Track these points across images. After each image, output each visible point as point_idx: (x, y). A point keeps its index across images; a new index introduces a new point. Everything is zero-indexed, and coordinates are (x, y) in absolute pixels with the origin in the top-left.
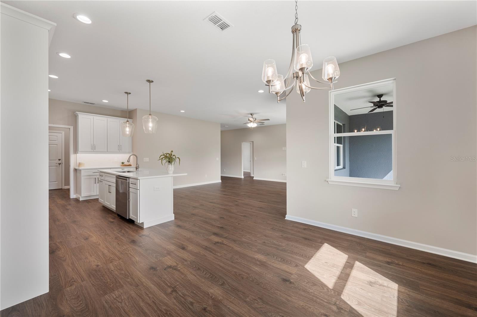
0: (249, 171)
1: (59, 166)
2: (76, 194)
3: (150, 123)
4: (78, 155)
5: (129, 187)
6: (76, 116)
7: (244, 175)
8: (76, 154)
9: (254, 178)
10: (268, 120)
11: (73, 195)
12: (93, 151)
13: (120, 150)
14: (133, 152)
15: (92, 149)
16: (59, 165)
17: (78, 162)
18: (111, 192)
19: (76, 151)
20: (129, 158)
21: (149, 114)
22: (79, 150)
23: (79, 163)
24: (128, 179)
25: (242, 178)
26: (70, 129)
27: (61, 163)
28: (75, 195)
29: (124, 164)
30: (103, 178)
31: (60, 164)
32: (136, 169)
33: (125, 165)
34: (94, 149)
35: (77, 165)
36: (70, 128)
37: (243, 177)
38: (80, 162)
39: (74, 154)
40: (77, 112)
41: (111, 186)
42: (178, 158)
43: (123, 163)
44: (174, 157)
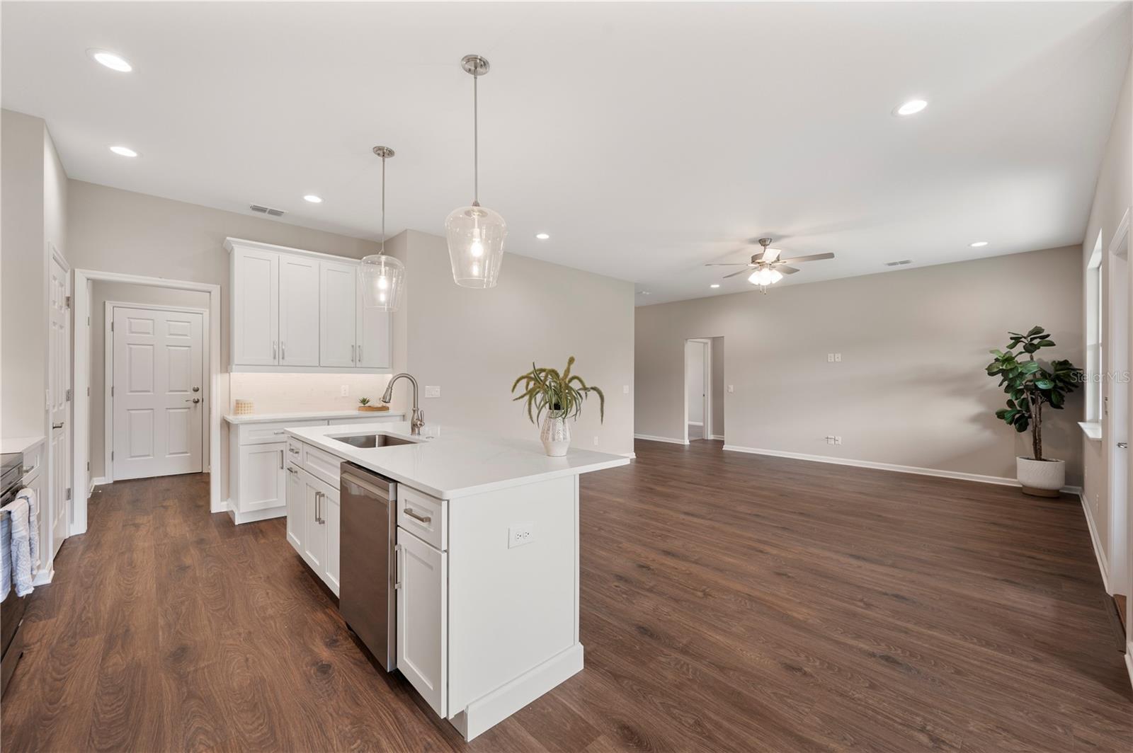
0: (701, 424)
1: (196, 407)
2: (226, 501)
3: (477, 240)
4: (236, 376)
5: (397, 526)
6: (229, 254)
7: (689, 435)
8: (228, 374)
9: (726, 448)
10: (831, 256)
11: (218, 505)
12: (276, 363)
13: (356, 362)
14: (392, 367)
15: (275, 358)
16: (194, 404)
17: (233, 399)
18: (323, 522)
19: (229, 364)
20: (390, 387)
21: (473, 201)
22: (236, 363)
23: (238, 403)
24: (391, 485)
25: (684, 445)
26: (210, 292)
27: (201, 401)
28: (225, 503)
29: (366, 405)
30: (298, 459)
31: (197, 402)
32: (413, 430)
33: (370, 407)
34: (279, 359)
35: (232, 406)
36: (209, 289)
37: (687, 442)
38: (238, 399)
39: (221, 372)
40: (228, 238)
41: (323, 495)
42: (594, 389)
43: (364, 401)
44: (575, 385)
